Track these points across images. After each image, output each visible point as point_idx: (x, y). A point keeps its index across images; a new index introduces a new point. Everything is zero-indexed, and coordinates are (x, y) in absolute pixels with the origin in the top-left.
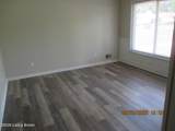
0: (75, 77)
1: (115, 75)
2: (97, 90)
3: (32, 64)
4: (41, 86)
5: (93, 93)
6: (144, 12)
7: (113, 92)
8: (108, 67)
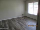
0: (15, 20)
1: (24, 19)
2: (20, 23)
3: (5, 17)
4: (7, 22)
7: (24, 23)
8: (23, 17)
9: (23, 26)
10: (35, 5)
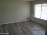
0: (18, 24)
5: (22, 30)
6: (38, 7)
9: (26, 33)
10: (44, 7)
